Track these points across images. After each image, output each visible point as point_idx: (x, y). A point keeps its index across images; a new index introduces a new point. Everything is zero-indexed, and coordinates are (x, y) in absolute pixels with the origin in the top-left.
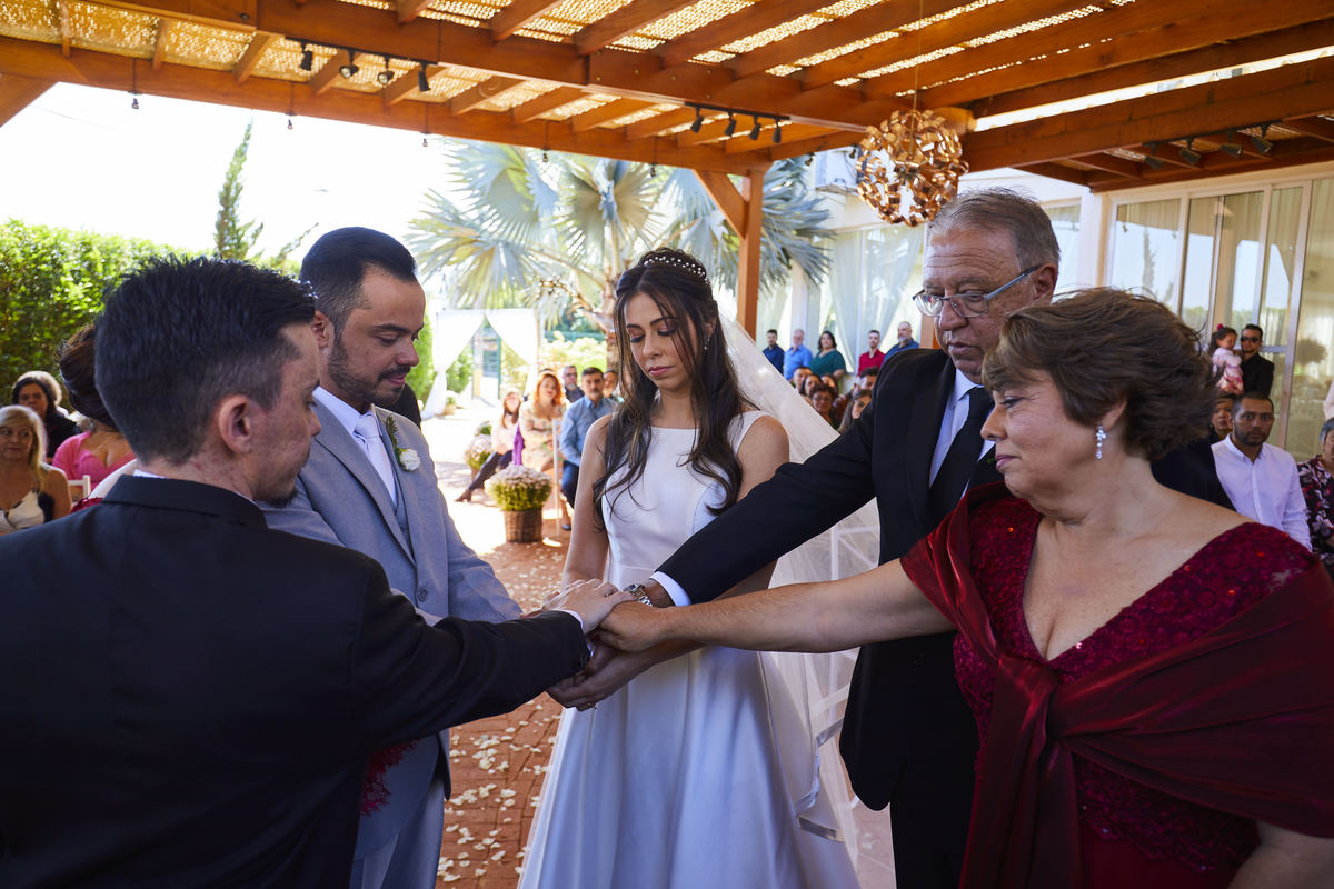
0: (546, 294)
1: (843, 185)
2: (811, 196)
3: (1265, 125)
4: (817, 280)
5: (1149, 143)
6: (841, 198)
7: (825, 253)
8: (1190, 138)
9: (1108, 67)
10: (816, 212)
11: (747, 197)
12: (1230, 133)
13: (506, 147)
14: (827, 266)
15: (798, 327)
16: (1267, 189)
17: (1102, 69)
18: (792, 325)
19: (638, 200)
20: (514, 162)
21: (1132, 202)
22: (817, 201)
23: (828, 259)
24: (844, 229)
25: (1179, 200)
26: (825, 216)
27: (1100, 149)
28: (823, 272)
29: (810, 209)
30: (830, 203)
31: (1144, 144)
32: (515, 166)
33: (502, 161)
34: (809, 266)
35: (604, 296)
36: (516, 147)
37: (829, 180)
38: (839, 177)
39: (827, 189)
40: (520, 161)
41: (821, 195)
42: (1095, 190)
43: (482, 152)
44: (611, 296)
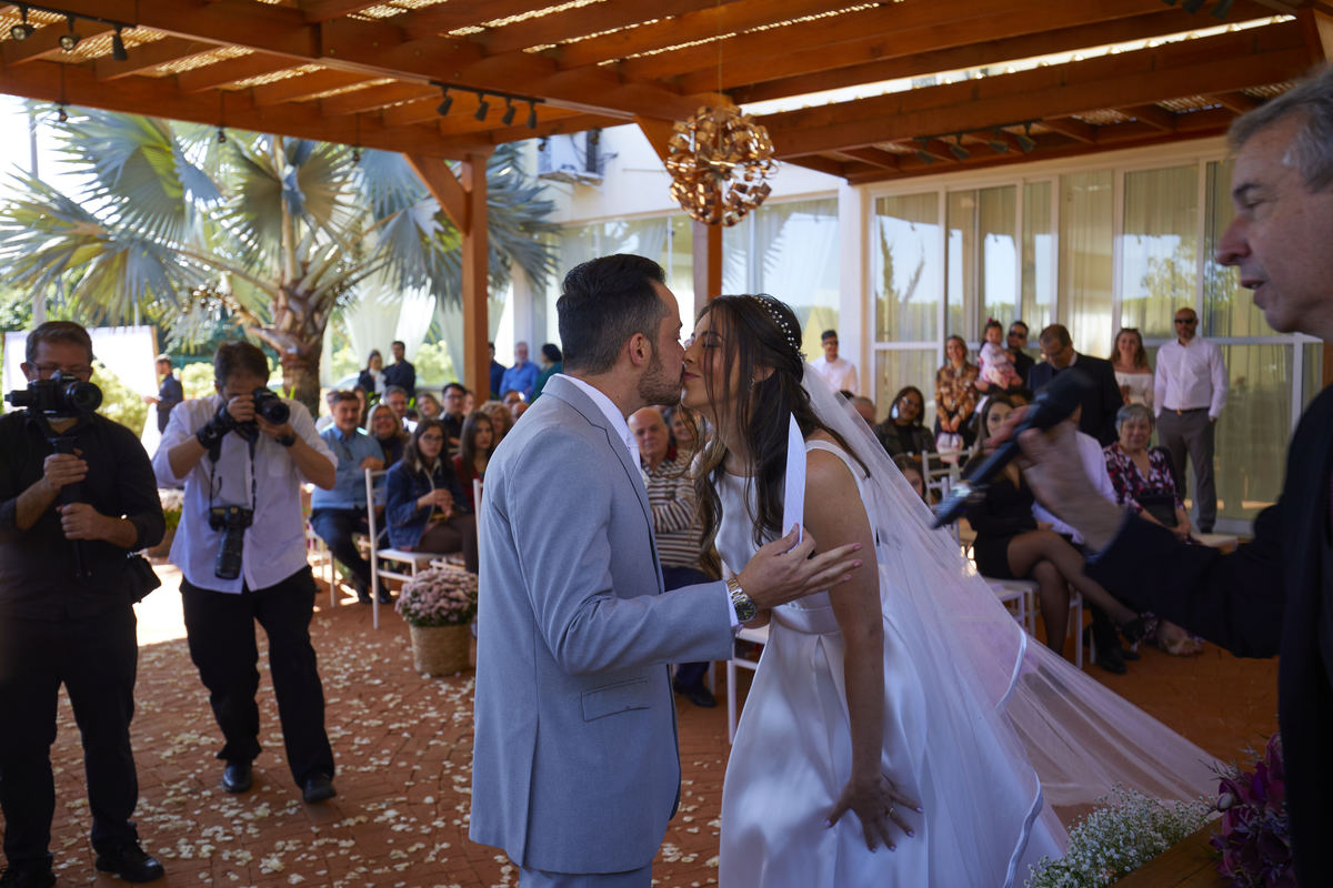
0: (197, 307)
1: (573, 172)
2: (529, 183)
3: (1027, 123)
4: (541, 281)
5: (920, 138)
6: (566, 187)
7: (549, 251)
8: (959, 134)
9: (879, 59)
10: (537, 203)
11: (468, 188)
12: (993, 130)
13: (141, 119)
14: (555, 266)
15: (522, 339)
16: (1020, 184)
17: (871, 61)
18: (515, 338)
19: (326, 189)
20: (150, 137)
21: (891, 194)
22: (537, 190)
23: (555, 259)
24: (573, 222)
25: (936, 194)
26: (548, 207)
27: (870, 142)
28: (548, 272)
29: (529, 200)
30: (554, 192)
31: (915, 138)
32: (152, 143)
33: (135, 136)
34: (533, 266)
35: (276, 308)
36: (155, 120)
37: (556, 167)
38: (567, 163)
39: (555, 177)
40: (161, 139)
41: (542, 184)
42: (852, 182)
43: (109, 124)
44: (287, 308)
